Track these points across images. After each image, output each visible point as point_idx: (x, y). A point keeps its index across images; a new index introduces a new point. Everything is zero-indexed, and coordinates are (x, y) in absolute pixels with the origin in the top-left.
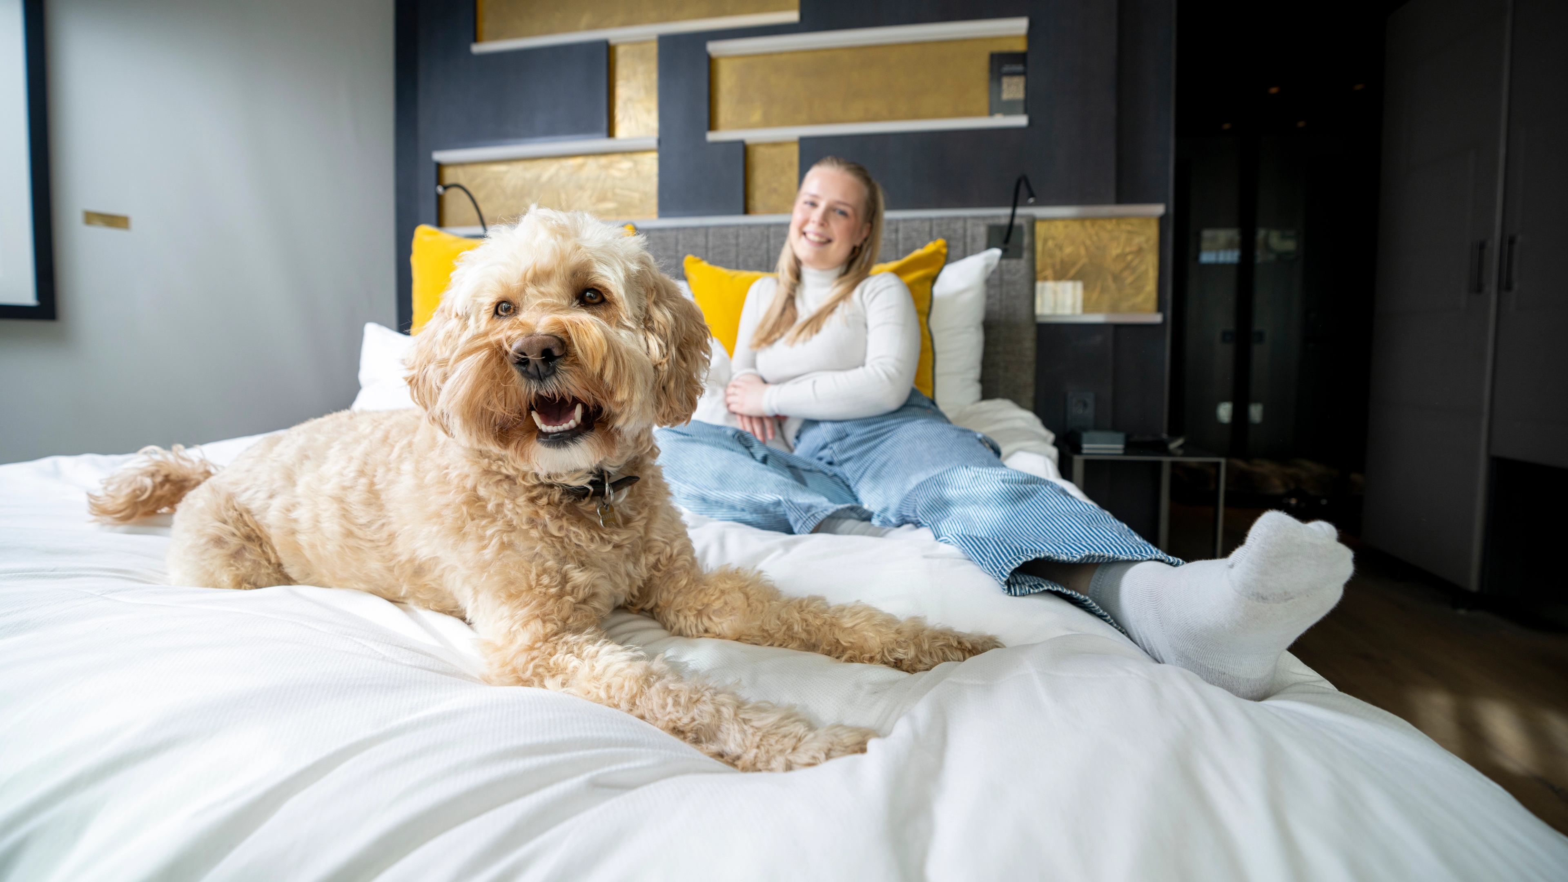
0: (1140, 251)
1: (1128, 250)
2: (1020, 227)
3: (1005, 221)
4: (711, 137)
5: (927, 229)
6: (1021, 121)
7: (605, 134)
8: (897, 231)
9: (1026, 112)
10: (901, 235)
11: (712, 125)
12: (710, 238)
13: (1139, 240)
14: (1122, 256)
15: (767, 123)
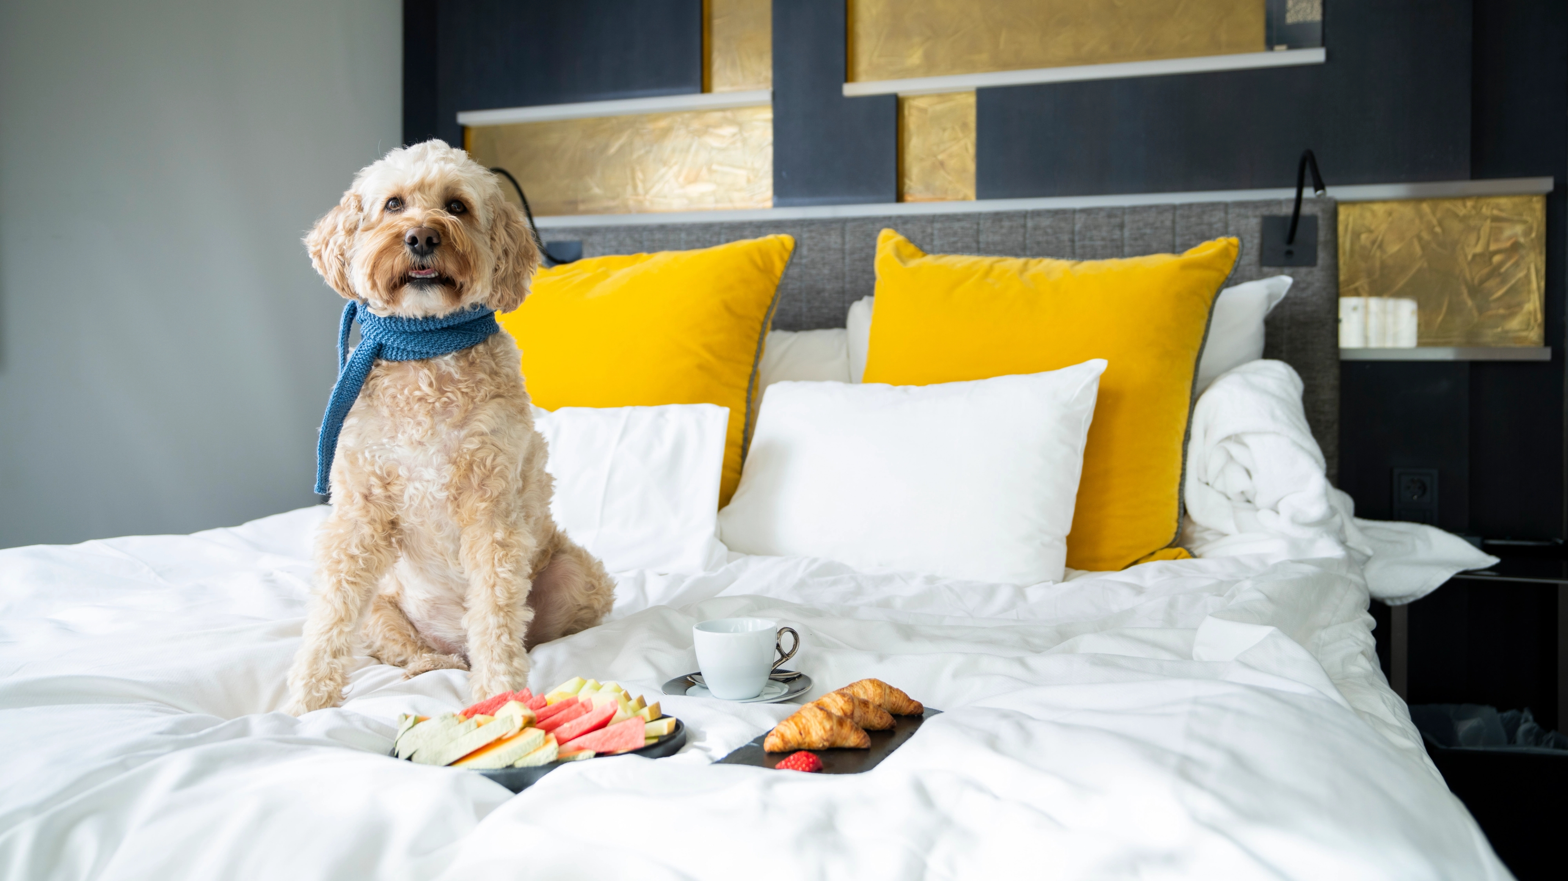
0: (1515, 247)
1: (1493, 247)
2: (1313, 219)
3: (1288, 210)
4: (850, 90)
5: (1168, 223)
6: (1316, 55)
7: (699, 89)
8: (1122, 226)
9: (1323, 44)
10: (1127, 233)
11: (848, 76)
12: (848, 237)
13: (1514, 231)
14: (1486, 256)
15: (930, 67)
